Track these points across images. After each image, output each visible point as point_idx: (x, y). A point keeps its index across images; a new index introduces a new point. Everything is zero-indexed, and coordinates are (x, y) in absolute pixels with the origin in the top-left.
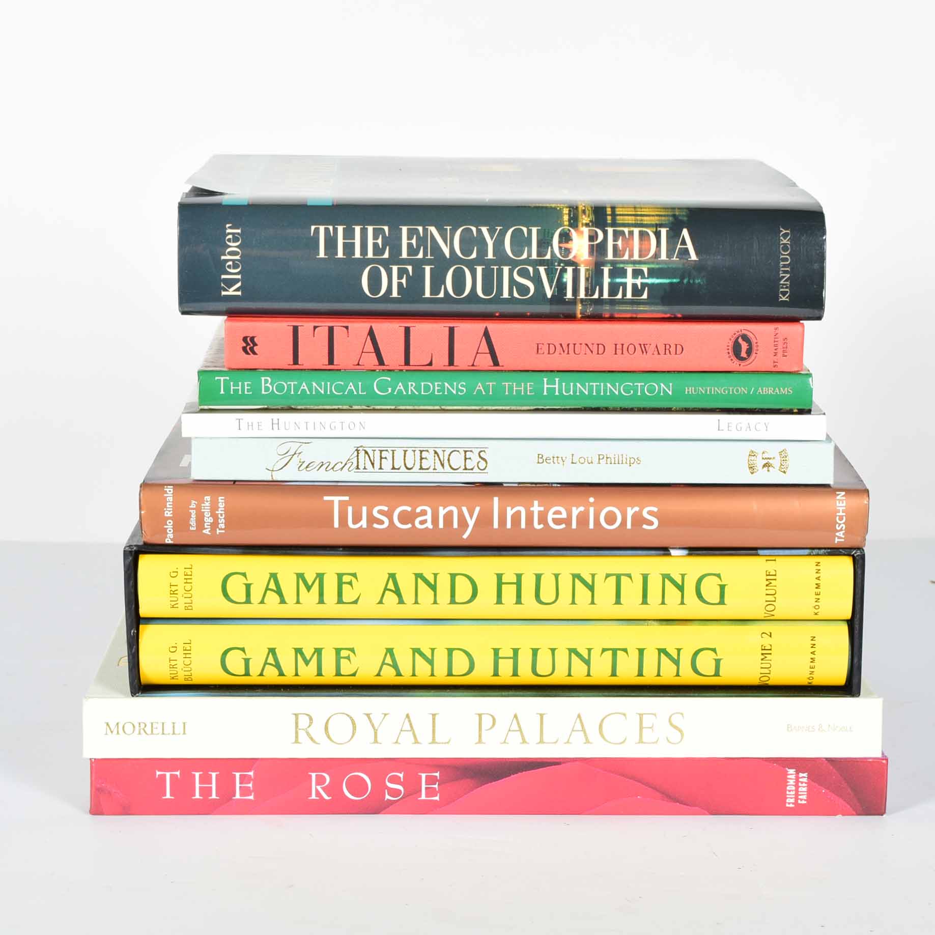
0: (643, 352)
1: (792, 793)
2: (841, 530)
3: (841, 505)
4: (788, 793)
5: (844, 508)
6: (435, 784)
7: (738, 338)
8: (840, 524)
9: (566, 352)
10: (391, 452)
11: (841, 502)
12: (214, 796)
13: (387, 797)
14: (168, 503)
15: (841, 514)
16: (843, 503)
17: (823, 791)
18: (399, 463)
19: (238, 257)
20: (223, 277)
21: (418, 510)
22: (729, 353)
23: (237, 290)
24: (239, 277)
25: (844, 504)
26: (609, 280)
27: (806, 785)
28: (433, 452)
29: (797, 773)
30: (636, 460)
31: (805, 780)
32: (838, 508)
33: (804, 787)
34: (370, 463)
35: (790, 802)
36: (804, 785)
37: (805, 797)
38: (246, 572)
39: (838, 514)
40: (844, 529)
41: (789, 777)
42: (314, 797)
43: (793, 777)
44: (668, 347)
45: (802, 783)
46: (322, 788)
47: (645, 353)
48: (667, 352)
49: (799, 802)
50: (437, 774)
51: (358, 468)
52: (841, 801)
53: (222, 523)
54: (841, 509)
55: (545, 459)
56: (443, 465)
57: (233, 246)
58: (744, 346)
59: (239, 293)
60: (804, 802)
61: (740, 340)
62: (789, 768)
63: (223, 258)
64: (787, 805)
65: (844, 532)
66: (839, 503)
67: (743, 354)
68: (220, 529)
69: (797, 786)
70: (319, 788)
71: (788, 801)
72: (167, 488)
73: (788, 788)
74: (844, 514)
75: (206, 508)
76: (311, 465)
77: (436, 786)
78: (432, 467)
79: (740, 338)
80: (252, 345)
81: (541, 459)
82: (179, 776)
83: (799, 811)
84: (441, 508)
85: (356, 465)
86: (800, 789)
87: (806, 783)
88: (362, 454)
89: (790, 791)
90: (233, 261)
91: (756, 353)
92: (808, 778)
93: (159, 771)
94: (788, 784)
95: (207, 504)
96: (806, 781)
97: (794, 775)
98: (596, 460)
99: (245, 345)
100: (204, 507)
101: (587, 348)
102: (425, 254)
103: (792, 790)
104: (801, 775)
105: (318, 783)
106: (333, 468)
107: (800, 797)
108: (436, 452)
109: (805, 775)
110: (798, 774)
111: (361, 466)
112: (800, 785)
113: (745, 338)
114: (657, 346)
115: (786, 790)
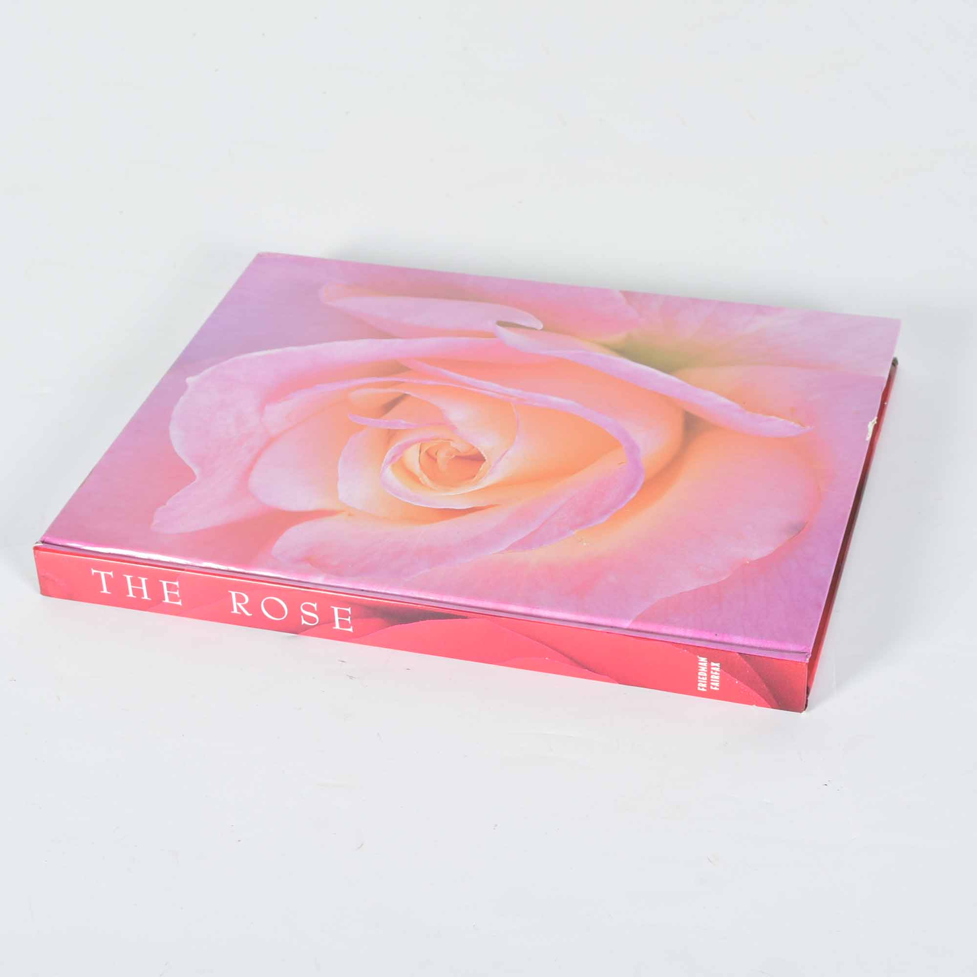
1: (703, 678)
4: (699, 678)
6: (348, 618)
12: (146, 597)
13: (304, 622)
17: (737, 682)
27: (719, 674)
29: (709, 661)
31: (718, 669)
33: (717, 675)
35: (702, 686)
36: (716, 673)
37: (717, 684)
41: (700, 664)
42: (235, 611)
43: (705, 664)
45: (714, 671)
46: (242, 605)
49: (712, 688)
50: (349, 610)
52: (754, 693)
60: (716, 689)
62: (700, 656)
64: (699, 689)
69: (709, 674)
70: (240, 605)
71: (699, 685)
73: (700, 674)
77: (349, 619)
82: (112, 577)
83: (709, 694)
86: (712, 677)
87: (718, 672)
89: (701, 677)
92: (720, 667)
93: (94, 569)
94: (700, 670)
96: (719, 671)
97: (706, 664)
103: (704, 677)
104: (713, 664)
105: (238, 601)
107: (712, 684)
109: (718, 665)
110: (710, 663)
112: (712, 672)
115: (698, 675)
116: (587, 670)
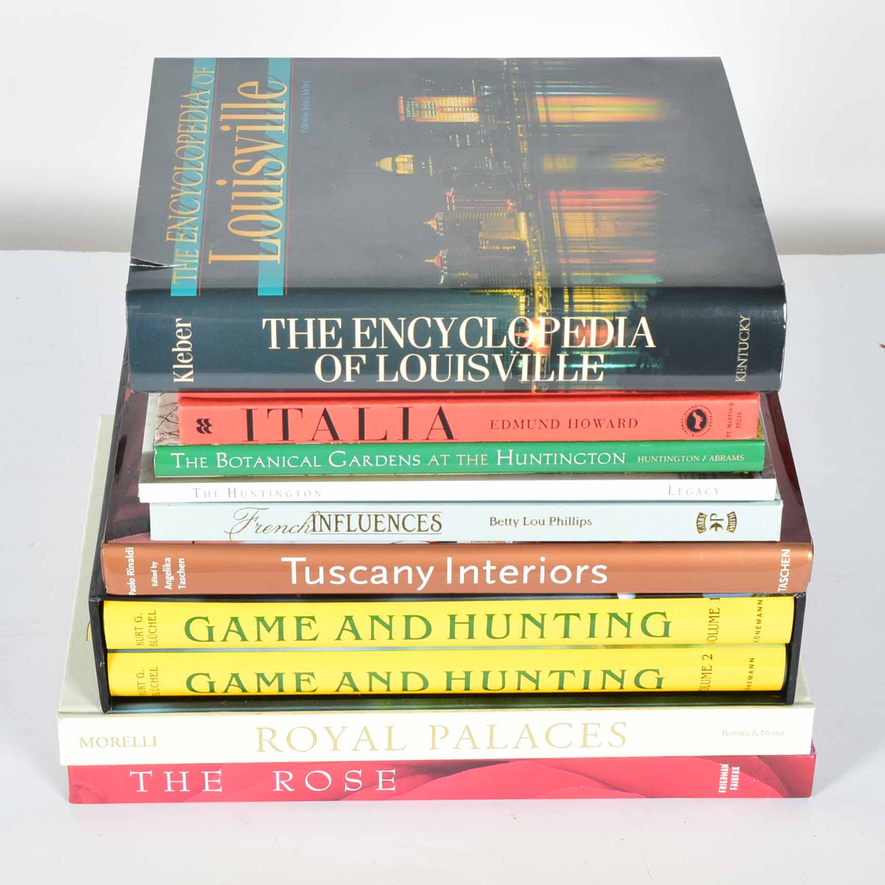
0: (597, 426)
1: (724, 782)
2: (784, 582)
3: (785, 562)
4: (721, 782)
5: (788, 565)
6: (391, 778)
7: (693, 412)
8: (783, 578)
9: (520, 427)
10: (347, 517)
11: (786, 560)
12: (185, 789)
13: (347, 788)
14: (129, 564)
15: (785, 570)
16: (787, 560)
17: (754, 781)
18: (354, 525)
19: (189, 349)
20: (175, 366)
21: (374, 569)
22: (682, 425)
23: (189, 377)
24: (191, 366)
25: (789, 562)
26: (565, 366)
27: (738, 776)
28: (388, 517)
29: (730, 767)
30: (587, 522)
31: (738, 772)
32: (782, 565)
33: (736, 778)
34: (326, 527)
35: (722, 788)
36: (736, 776)
37: (736, 785)
38: (208, 616)
39: (782, 570)
40: (787, 581)
41: (722, 770)
42: (278, 789)
43: (727, 770)
44: (622, 421)
45: (734, 774)
46: (286, 783)
47: (599, 426)
48: (621, 425)
49: (731, 789)
50: (394, 771)
51: (314, 530)
52: (769, 787)
53: (183, 581)
54: (785, 566)
55: (497, 522)
56: (397, 527)
57: (184, 339)
58: (698, 419)
59: (192, 380)
60: (735, 789)
61: (695, 415)
62: (723, 764)
63: (174, 350)
64: (720, 791)
65: (786, 584)
66: (784, 560)
67: (697, 426)
68: (181, 585)
69: (729, 777)
70: (283, 782)
71: (720, 788)
72: (128, 549)
73: (721, 778)
74: (788, 570)
75: (166, 568)
76: (268, 528)
77: (392, 780)
78: (387, 529)
79: (695, 413)
80: (206, 426)
81: (494, 521)
82: (151, 775)
83: (729, 794)
84: (396, 568)
85: (312, 528)
86: (732, 779)
87: (738, 774)
88: (318, 518)
89: (723, 781)
90: (185, 353)
91: (710, 426)
92: (740, 771)
93: (132, 771)
94: (722, 775)
95: (168, 565)
96: (738, 773)
98: (547, 522)
99: (199, 426)
100: (165, 567)
101: (541, 423)
102: (379, 344)
103: (725, 780)
104: (734, 768)
105: (281, 779)
106: (290, 531)
107: (731, 785)
108: (390, 517)
109: (738, 768)
111: (318, 528)
112: (732, 776)
113: (699, 412)
114: (611, 421)
115: (719, 780)
116: (618, 791)
